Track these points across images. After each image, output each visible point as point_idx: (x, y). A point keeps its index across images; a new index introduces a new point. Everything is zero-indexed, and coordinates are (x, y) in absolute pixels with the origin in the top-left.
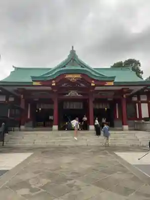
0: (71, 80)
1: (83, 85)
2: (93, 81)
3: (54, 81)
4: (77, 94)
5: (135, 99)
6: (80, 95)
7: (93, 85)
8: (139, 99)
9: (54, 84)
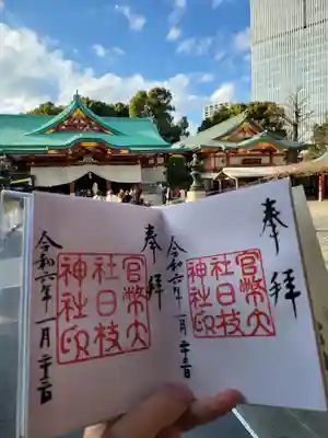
1: (99, 151)
2: (109, 150)
5: (152, 161)
6: (95, 161)
8: (156, 161)
9: (71, 153)
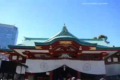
0: (64, 46)
2: (81, 47)
3: (51, 46)
4: (68, 57)
6: (70, 57)
7: (80, 49)
8: (112, 60)
9: (51, 48)
